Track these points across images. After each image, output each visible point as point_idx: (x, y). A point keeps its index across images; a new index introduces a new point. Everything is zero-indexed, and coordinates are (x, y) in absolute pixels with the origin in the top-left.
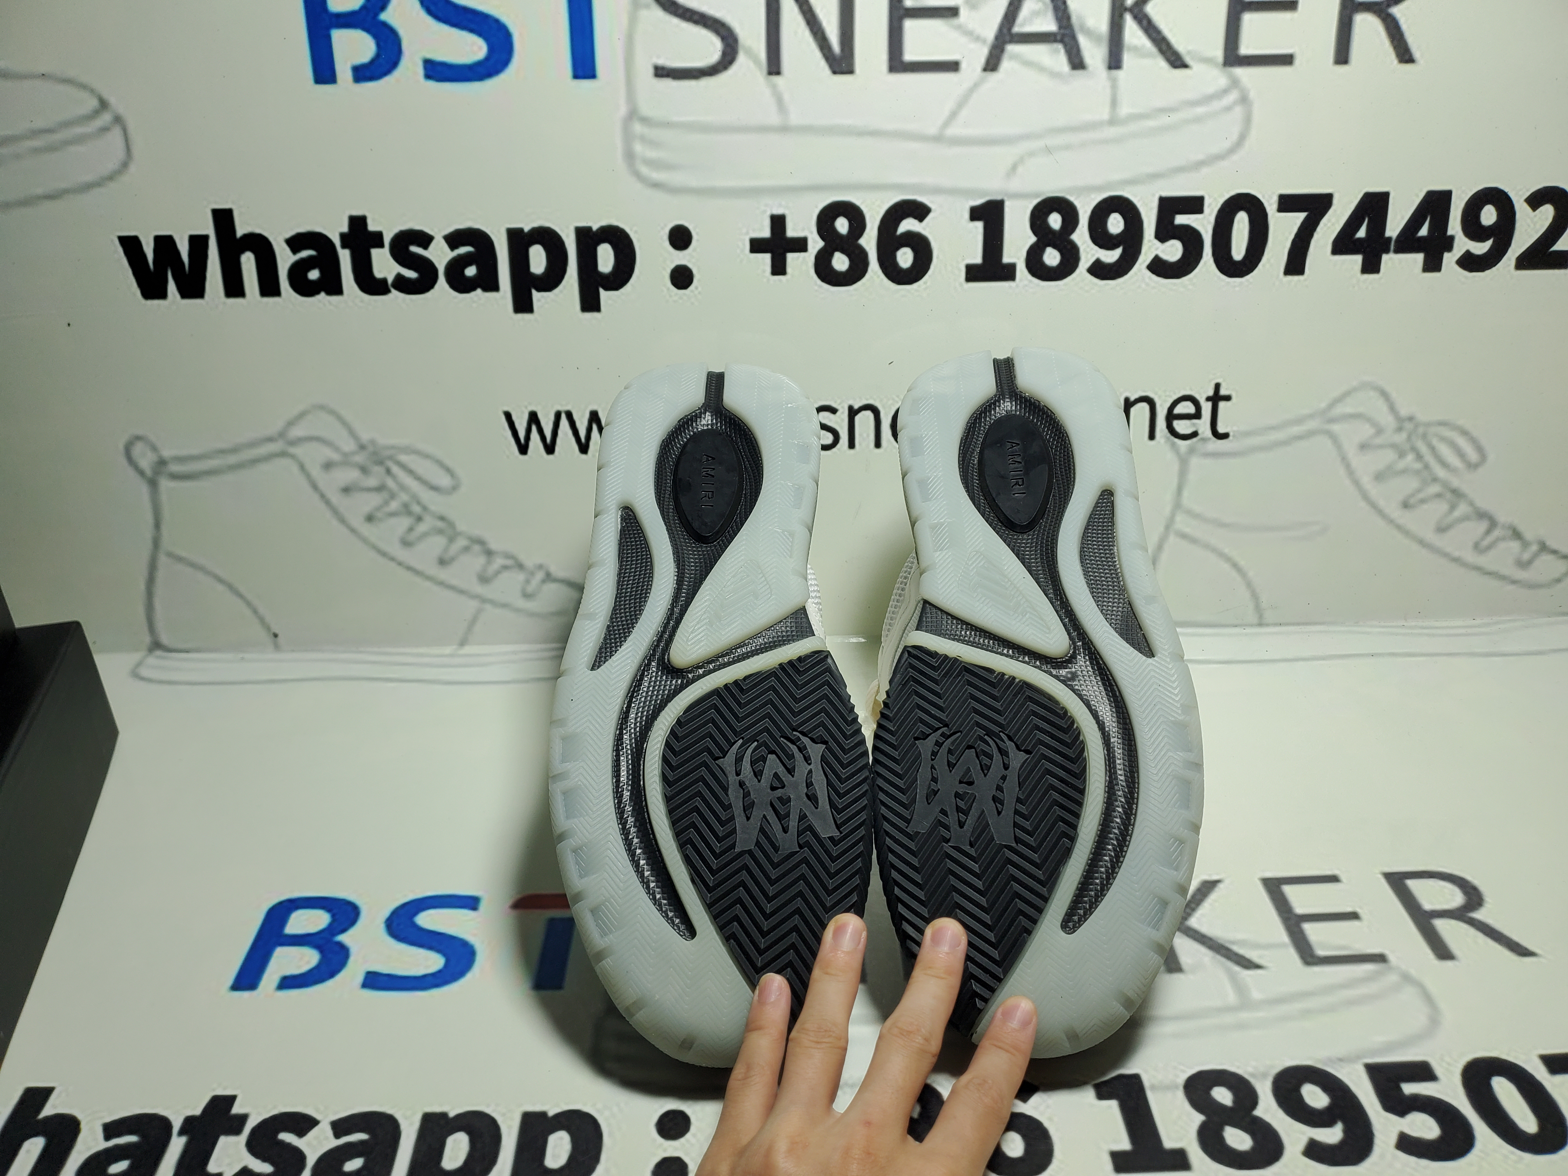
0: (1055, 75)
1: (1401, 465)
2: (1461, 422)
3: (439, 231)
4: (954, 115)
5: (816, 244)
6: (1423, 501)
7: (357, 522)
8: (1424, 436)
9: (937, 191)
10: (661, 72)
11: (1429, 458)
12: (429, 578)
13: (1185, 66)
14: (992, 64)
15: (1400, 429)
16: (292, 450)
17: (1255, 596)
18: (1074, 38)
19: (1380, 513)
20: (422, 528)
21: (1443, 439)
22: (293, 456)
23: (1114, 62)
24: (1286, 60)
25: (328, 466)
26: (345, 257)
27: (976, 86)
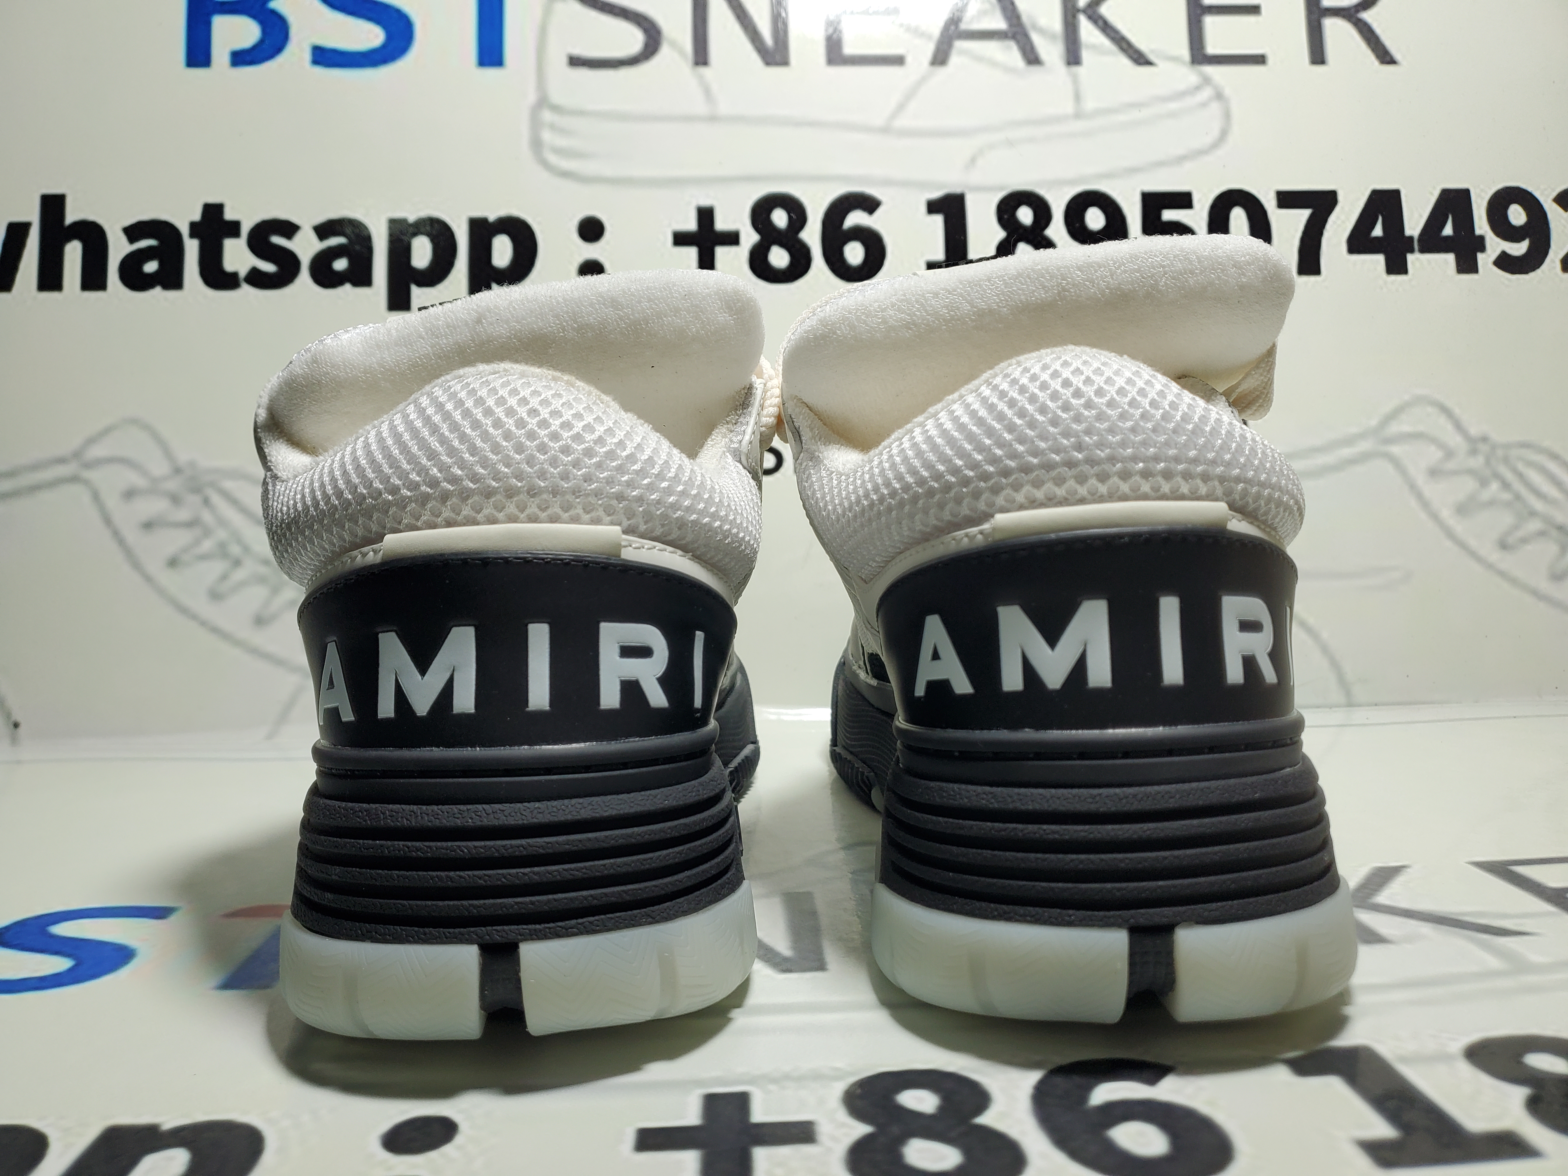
0: (1010, 70)
1: (1486, 495)
2: (1546, 443)
3: (307, 221)
4: (901, 107)
5: (750, 237)
6: (1524, 541)
7: (155, 567)
8: (1506, 460)
9: (888, 182)
10: (575, 62)
11: (1518, 486)
12: (238, 643)
13: (1149, 63)
14: (940, 58)
15: (1473, 452)
16: (87, 474)
17: (1335, 665)
18: (1026, 36)
19: (1474, 555)
20: (240, 575)
21: (1530, 464)
22: (86, 482)
23: (1073, 57)
24: (1259, 60)
25: (130, 494)
26: (192, 248)
27: (923, 80)
